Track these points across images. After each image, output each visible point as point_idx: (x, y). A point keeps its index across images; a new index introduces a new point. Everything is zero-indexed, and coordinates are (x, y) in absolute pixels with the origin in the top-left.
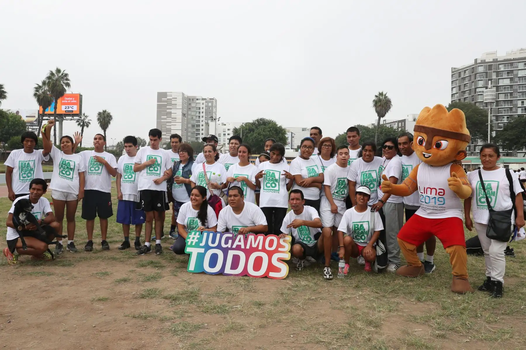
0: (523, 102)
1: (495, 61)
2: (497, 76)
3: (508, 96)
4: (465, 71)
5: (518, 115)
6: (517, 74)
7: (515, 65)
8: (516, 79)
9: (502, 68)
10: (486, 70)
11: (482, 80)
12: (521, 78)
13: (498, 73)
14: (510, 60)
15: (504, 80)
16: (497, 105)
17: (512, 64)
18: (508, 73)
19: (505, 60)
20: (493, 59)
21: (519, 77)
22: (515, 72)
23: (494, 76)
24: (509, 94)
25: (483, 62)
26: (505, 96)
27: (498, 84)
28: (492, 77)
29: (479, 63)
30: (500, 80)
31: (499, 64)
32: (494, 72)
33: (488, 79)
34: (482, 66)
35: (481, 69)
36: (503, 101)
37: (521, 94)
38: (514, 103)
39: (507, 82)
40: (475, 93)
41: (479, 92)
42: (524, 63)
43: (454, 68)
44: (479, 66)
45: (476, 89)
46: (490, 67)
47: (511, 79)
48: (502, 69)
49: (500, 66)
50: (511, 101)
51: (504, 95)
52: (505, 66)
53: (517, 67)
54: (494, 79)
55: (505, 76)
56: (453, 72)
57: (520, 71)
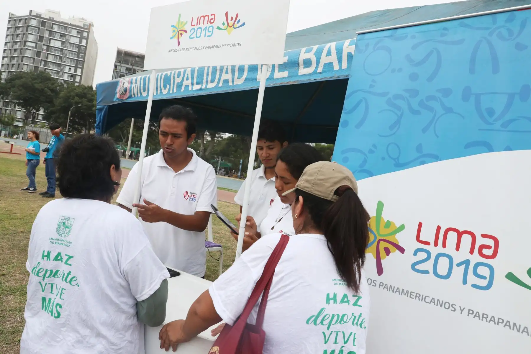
0: (70, 69)
1: (51, 19)
2: (50, 35)
3: (57, 58)
4: (20, 20)
5: (63, 80)
6: (69, 40)
7: (68, 30)
8: (68, 45)
9: (56, 28)
10: (39, 26)
11: (33, 34)
12: (72, 45)
13: (51, 33)
14: (67, 24)
15: (56, 41)
16: (45, 65)
17: (66, 28)
18: (61, 36)
19: (62, 23)
20: (50, 17)
21: (70, 43)
22: (67, 37)
23: (46, 35)
24: (58, 57)
25: (38, 16)
26: (55, 58)
27: (49, 44)
28: (44, 34)
29: (34, 16)
30: (52, 41)
31: (53, 24)
32: (46, 30)
33: (39, 35)
34: (35, 19)
35: (34, 23)
36: (51, 62)
37: (69, 60)
38: (62, 67)
39: (58, 44)
40: (24, 46)
41: (29, 46)
42: (77, 31)
43: (12, 14)
44: (31, 18)
45: (25, 42)
46: (43, 24)
47: (63, 43)
48: (56, 30)
49: (54, 26)
50: (59, 65)
51: (54, 56)
52: (59, 28)
53: (70, 33)
54: (46, 37)
55: (57, 37)
56: (10, 18)
57: (72, 38)
